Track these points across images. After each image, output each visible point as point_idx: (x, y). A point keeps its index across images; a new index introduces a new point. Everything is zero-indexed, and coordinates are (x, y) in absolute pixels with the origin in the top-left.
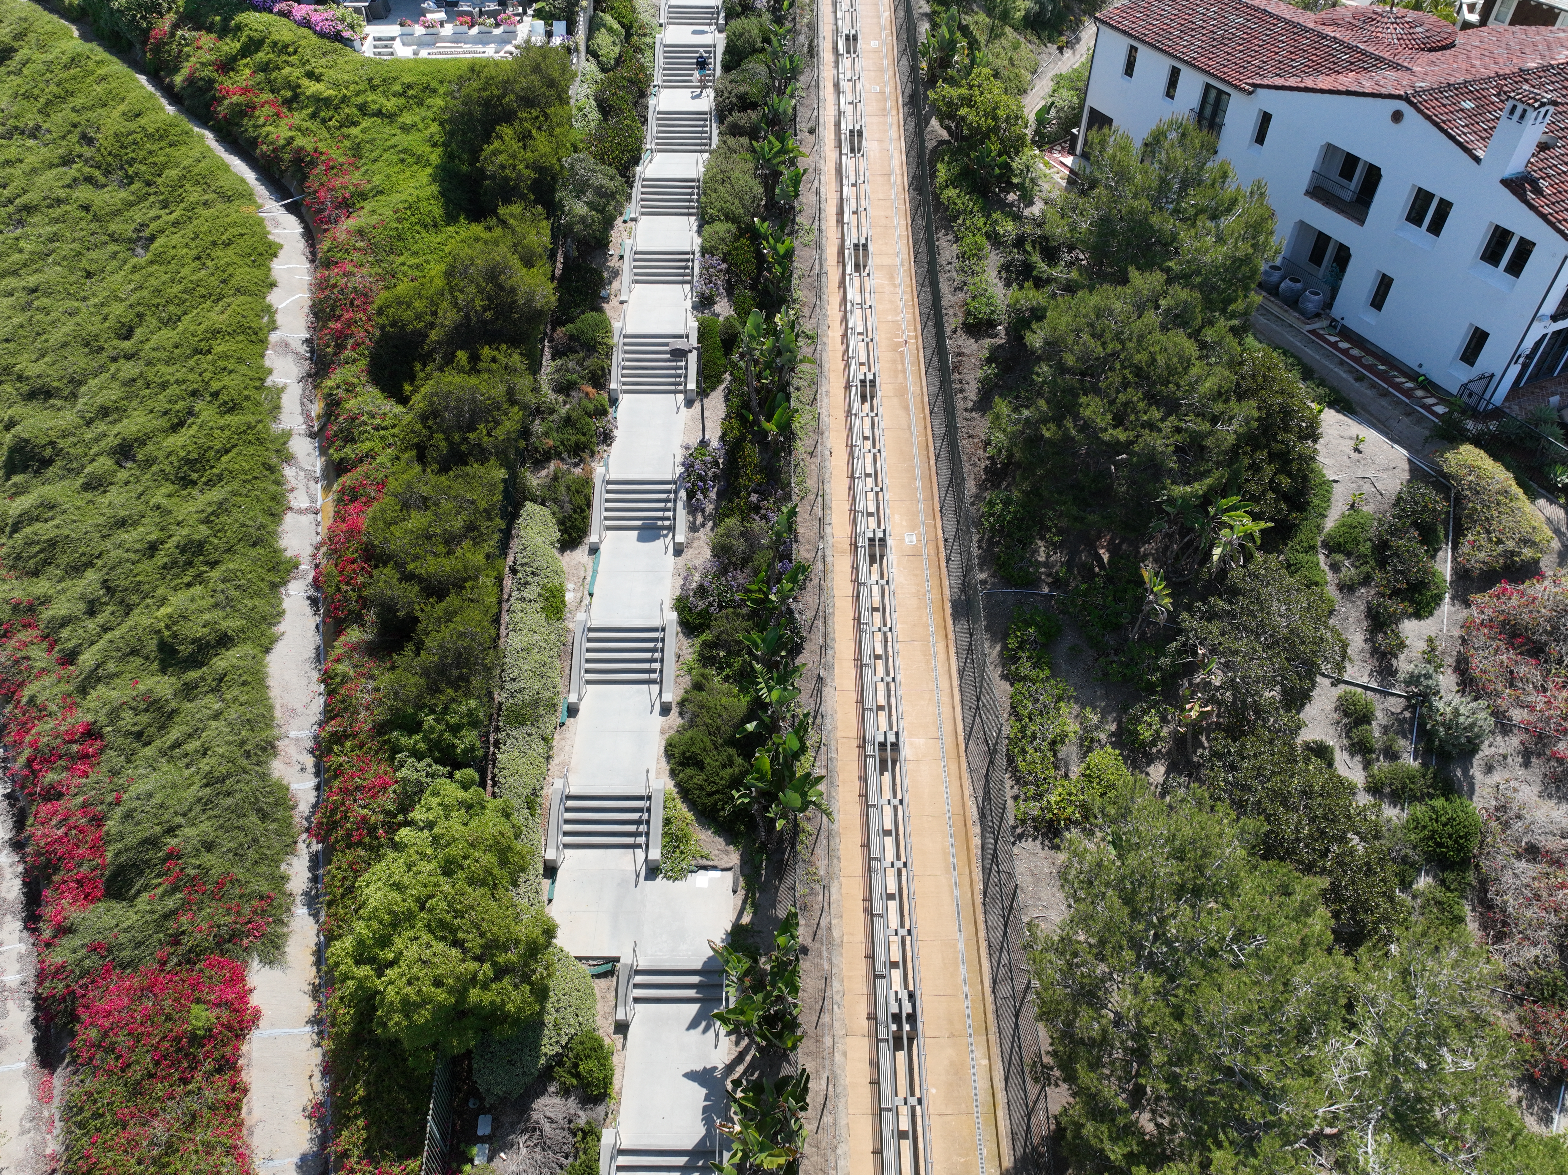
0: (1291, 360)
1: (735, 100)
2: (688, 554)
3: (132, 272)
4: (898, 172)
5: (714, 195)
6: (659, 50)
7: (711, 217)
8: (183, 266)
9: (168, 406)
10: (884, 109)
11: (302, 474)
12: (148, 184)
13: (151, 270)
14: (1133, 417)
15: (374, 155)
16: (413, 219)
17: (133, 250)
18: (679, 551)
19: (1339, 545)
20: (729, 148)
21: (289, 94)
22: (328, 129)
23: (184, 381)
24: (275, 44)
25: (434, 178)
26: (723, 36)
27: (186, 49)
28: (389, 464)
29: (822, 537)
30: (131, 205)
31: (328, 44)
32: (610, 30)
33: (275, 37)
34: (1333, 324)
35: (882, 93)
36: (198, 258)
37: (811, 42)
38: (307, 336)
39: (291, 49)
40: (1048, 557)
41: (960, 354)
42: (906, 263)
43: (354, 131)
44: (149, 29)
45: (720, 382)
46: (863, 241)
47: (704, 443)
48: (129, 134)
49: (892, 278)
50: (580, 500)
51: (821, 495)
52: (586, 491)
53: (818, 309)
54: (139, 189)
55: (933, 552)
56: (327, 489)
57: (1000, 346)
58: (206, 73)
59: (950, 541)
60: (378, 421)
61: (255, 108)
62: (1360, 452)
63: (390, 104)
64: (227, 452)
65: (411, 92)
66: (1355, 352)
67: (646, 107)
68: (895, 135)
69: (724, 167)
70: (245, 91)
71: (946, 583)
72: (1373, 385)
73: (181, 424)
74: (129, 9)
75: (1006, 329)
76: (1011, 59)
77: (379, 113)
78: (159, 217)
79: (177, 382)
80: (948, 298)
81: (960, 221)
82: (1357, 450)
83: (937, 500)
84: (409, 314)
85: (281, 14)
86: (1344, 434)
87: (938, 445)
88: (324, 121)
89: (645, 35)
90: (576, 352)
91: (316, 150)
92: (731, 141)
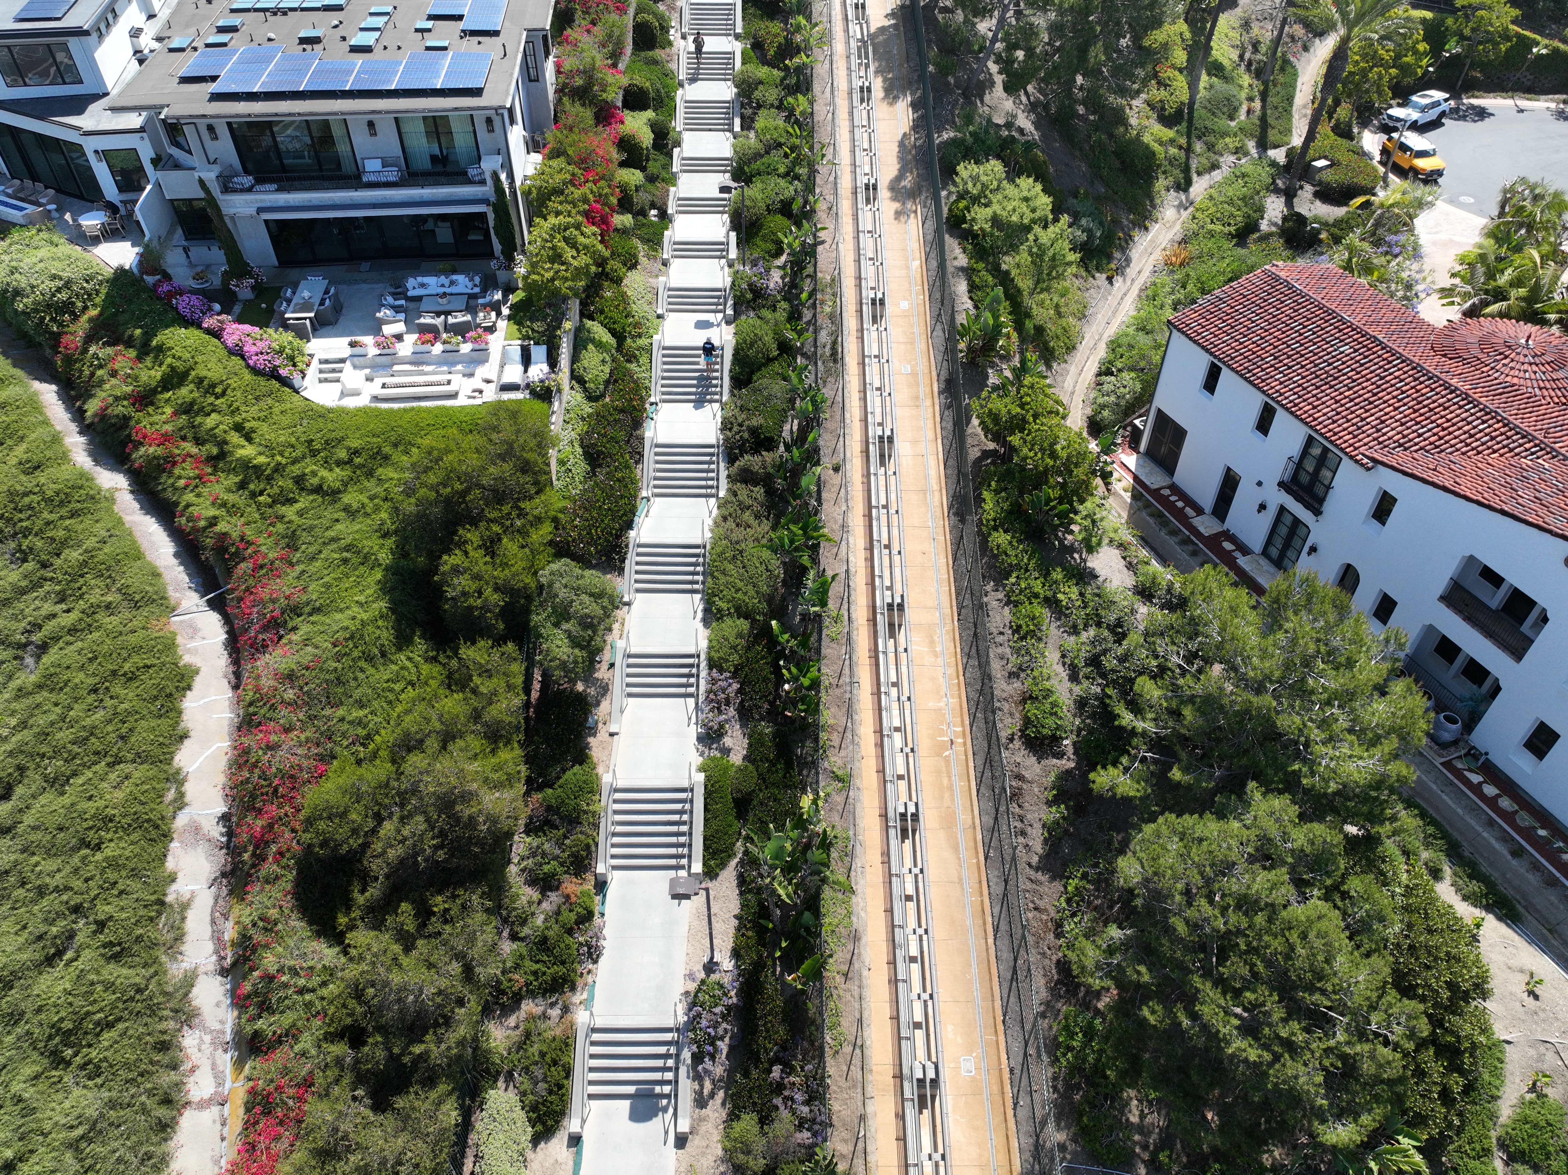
0: (1431, 830)
1: (746, 435)
2: (693, 1144)
3: (17, 698)
4: (936, 487)
5: (723, 579)
6: (657, 355)
7: (719, 610)
8: (76, 699)
9: (43, 928)
10: (917, 398)
11: (207, 1038)
12: (44, 565)
13: (39, 698)
14: (1266, 1031)
15: (312, 549)
16: (356, 654)
17: (22, 659)
18: (681, 1141)
19: (1523, 1153)
20: (740, 503)
21: (215, 451)
22: (259, 505)
23: (67, 888)
24: (200, 381)
25: (385, 588)
26: (732, 329)
27: (100, 373)
28: (313, 1052)
29: (863, 1118)
30: (23, 592)
31: (262, 381)
32: (599, 345)
33: (200, 371)
34: (1473, 754)
35: (914, 374)
36: (95, 691)
37: (835, 343)
38: (222, 809)
39: (218, 390)
40: (1142, 1116)
41: (1019, 777)
42: (949, 621)
43: (289, 512)
44: (59, 335)
45: (730, 856)
46: (898, 600)
47: (710, 967)
48: (26, 494)
49: (932, 642)
50: (556, 1073)
51: (859, 1046)
52: (565, 1059)
53: (849, 735)
54: (33, 572)
55: (996, 1089)
56: (239, 1064)
57: (1068, 772)
58: (119, 410)
59: (1017, 1072)
60: (302, 982)
61: (175, 463)
62: (1536, 997)
63: (332, 477)
64: (110, 1025)
65: (358, 460)
66: (1505, 803)
67: (641, 439)
68: (930, 435)
69: (734, 537)
70: (165, 439)
71: (1015, 1144)
72: (1536, 867)
73: (60, 953)
74: (36, 311)
75: (1074, 744)
76: (1057, 306)
77: (318, 490)
78: (54, 616)
79: (56, 889)
80: (1004, 688)
81: (1013, 580)
82: (1532, 993)
83: (998, 1003)
84: (343, 832)
85: (209, 332)
86: (1511, 962)
87: (996, 910)
88: (253, 495)
89: (640, 336)
90: (557, 828)
91: (242, 538)
92: (743, 491)
